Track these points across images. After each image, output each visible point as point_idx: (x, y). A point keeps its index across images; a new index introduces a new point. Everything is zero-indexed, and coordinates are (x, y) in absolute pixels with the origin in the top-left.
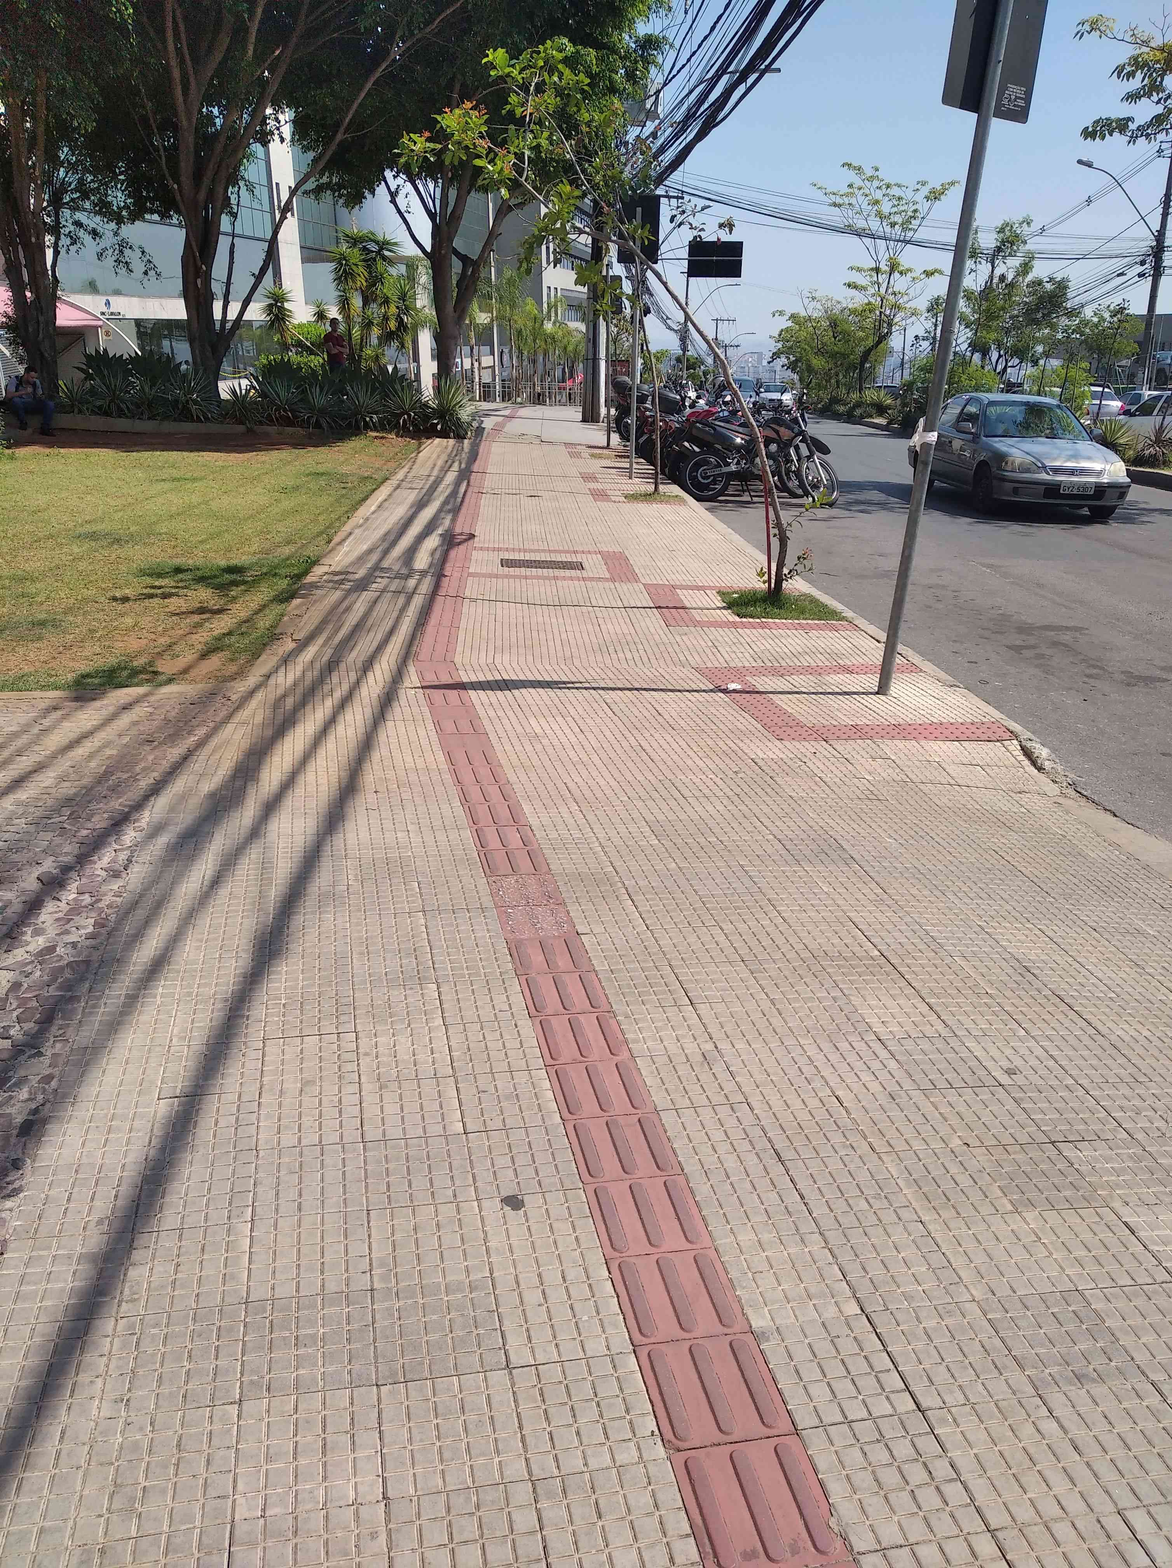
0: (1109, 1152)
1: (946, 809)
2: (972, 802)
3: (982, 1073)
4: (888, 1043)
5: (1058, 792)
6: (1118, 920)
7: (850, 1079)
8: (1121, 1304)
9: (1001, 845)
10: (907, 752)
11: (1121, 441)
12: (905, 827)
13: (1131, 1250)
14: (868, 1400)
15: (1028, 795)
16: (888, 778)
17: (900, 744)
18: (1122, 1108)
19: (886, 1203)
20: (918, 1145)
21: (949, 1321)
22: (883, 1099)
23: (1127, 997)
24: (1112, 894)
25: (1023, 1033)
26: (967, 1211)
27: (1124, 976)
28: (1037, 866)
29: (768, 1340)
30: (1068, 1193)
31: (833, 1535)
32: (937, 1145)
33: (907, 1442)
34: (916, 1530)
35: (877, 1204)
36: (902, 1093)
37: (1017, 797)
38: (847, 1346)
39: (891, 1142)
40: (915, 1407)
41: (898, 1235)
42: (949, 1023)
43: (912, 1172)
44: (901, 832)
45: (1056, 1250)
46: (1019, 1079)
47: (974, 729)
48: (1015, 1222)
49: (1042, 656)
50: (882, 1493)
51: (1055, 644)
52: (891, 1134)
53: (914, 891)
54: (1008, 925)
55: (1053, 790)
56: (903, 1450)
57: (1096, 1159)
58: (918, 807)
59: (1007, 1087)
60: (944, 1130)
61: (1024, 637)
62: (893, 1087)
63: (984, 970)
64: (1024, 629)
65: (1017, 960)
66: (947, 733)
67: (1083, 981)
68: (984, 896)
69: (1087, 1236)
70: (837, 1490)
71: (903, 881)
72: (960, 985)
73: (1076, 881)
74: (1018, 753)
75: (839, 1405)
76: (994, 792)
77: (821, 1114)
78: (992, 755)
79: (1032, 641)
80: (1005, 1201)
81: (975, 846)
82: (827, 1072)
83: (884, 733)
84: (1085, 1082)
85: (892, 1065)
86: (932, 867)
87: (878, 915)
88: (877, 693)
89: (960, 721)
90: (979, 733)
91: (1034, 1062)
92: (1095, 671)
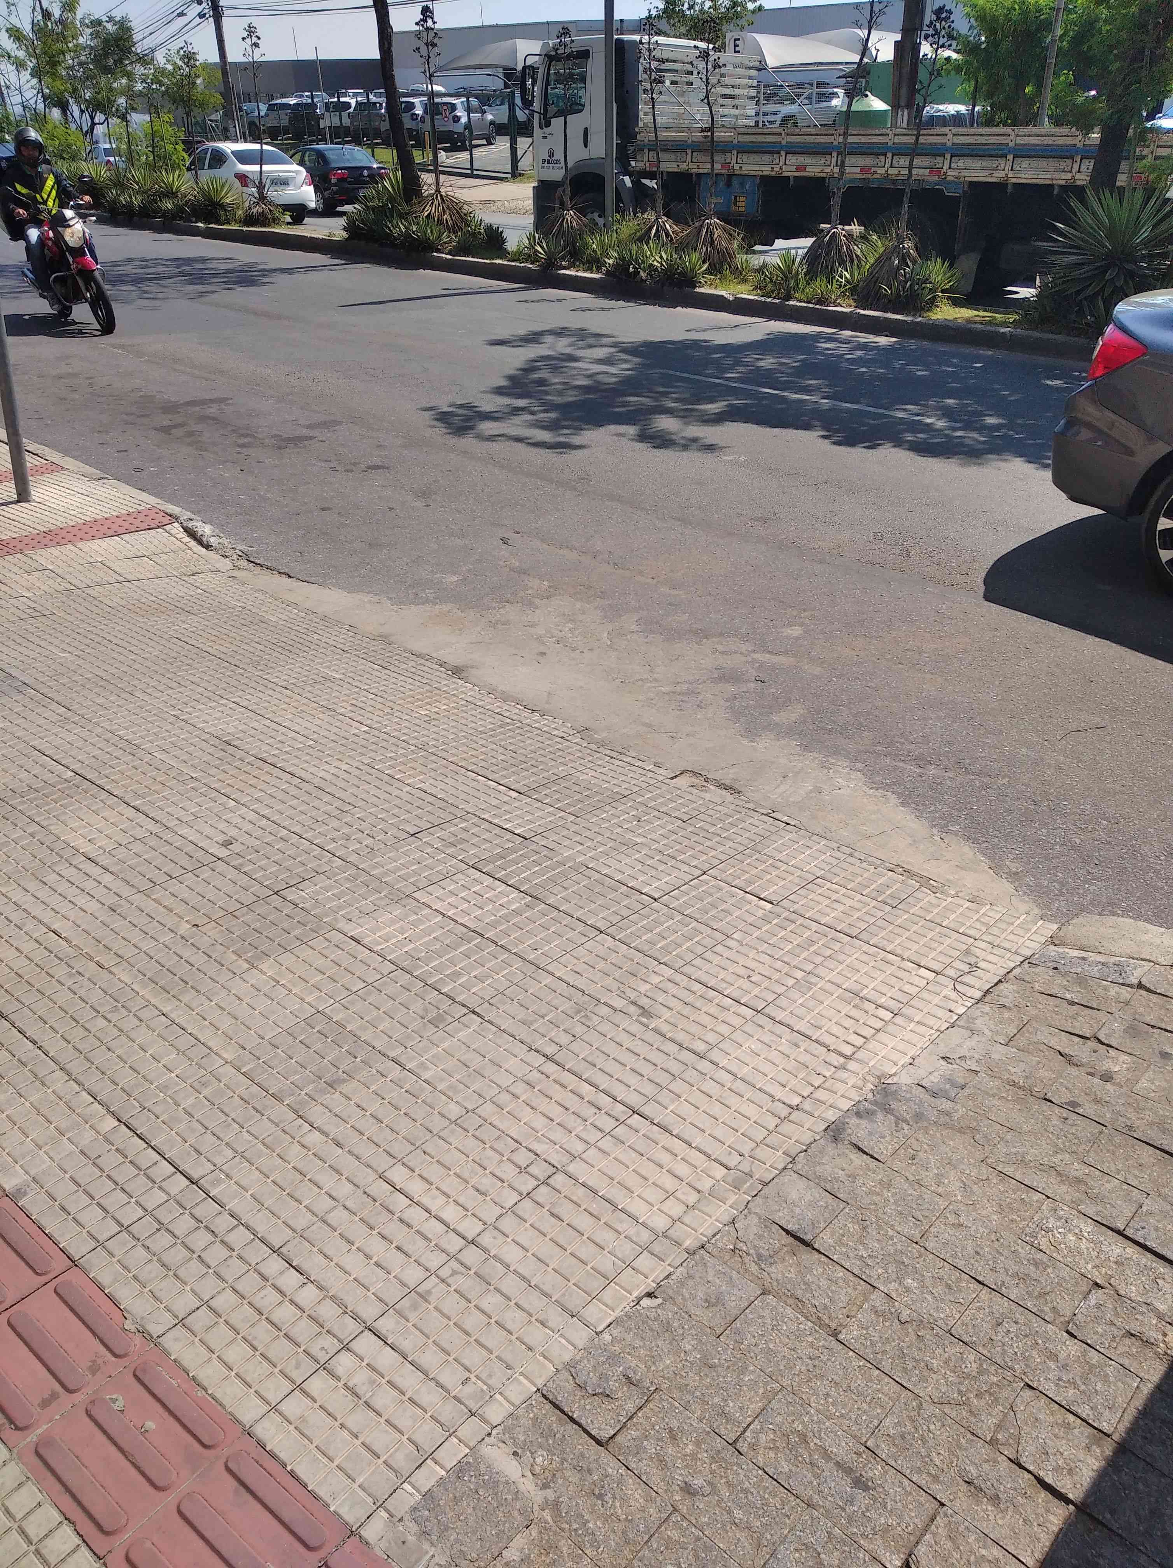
0: (328, 882)
1: (120, 608)
2: (147, 595)
3: (199, 854)
4: (98, 859)
5: (230, 566)
6: (307, 673)
7: (65, 908)
8: (359, 1006)
9: (184, 631)
10: (64, 559)
11: (228, 201)
12: (79, 638)
13: (359, 958)
14: (141, 1200)
15: (201, 576)
16: (48, 590)
17: (56, 551)
18: (333, 840)
19: (124, 1012)
20: (147, 945)
21: (206, 1092)
22: (104, 915)
23: (323, 741)
24: (297, 651)
25: (233, 803)
26: (206, 986)
27: (319, 722)
28: (222, 642)
29: (25, 1194)
30: (297, 932)
31: (130, 1335)
32: (167, 938)
33: (187, 1216)
34: (207, 1288)
35: (114, 1017)
36: (123, 902)
37: (191, 579)
38: (110, 1160)
39: (120, 953)
40: (188, 1183)
41: (143, 1036)
42: (157, 818)
43: (146, 972)
44: (76, 643)
45: (294, 986)
46: (236, 847)
47: (130, 519)
48: (254, 978)
49: (191, 434)
50: (171, 1273)
51: (203, 419)
52: (117, 945)
53: (100, 700)
54: (201, 707)
55: (225, 565)
56: (183, 1225)
57: (318, 893)
58: (88, 613)
59: (226, 859)
60: (170, 920)
61: (170, 416)
62: (111, 900)
63: (185, 757)
64: (169, 408)
65: (216, 737)
66: (104, 529)
67: (282, 738)
68: (174, 685)
69: (320, 962)
70: (126, 1295)
71: (86, 692)
72: (163, 778)
73: (262, 648)
74: (182, 535)
75: (114, 1218)
76: (167, 580)
77: (39, 955)
78: (156, 542)
79: (179, 419)
80: (240, 962)
81: (156, 638)
82: (37, 911)
83: (34, 543)
84: (297, 829)
85: (107, 878)
86: (114, 671)
87: (65, 735)
88: (18, 501)
89: (114, 514)
90: (137, 523)
91: (248, 827)
92: (246, 440)
